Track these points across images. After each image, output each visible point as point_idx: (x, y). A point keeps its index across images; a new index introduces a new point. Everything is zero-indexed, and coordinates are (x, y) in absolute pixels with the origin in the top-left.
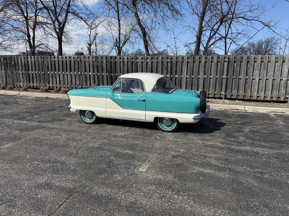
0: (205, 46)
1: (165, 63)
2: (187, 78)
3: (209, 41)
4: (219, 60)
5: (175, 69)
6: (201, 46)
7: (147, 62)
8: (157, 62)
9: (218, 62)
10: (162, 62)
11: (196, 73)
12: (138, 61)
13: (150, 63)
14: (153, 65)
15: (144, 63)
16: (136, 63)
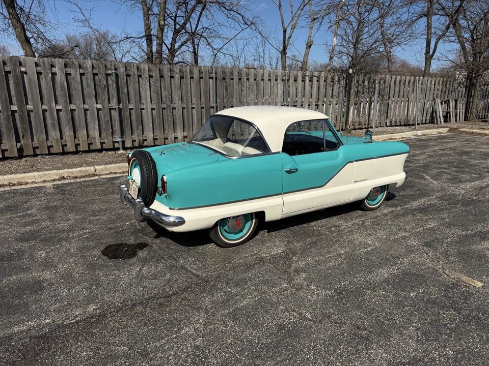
0: (169, 47)
1: (101, 77)
2: (153, 109)
3: (174, 40)
4: (201, 75)
5: (125, 90)
6: (164, 48)
7: (54, 74)
8: (82, 75)
9: (201, 78)
10: (95, 75)
11: (167, 98)
12: (23, 69)
13: (60, 77)
14: (72, 80)
15: (43, 76)
16: (17, 76)
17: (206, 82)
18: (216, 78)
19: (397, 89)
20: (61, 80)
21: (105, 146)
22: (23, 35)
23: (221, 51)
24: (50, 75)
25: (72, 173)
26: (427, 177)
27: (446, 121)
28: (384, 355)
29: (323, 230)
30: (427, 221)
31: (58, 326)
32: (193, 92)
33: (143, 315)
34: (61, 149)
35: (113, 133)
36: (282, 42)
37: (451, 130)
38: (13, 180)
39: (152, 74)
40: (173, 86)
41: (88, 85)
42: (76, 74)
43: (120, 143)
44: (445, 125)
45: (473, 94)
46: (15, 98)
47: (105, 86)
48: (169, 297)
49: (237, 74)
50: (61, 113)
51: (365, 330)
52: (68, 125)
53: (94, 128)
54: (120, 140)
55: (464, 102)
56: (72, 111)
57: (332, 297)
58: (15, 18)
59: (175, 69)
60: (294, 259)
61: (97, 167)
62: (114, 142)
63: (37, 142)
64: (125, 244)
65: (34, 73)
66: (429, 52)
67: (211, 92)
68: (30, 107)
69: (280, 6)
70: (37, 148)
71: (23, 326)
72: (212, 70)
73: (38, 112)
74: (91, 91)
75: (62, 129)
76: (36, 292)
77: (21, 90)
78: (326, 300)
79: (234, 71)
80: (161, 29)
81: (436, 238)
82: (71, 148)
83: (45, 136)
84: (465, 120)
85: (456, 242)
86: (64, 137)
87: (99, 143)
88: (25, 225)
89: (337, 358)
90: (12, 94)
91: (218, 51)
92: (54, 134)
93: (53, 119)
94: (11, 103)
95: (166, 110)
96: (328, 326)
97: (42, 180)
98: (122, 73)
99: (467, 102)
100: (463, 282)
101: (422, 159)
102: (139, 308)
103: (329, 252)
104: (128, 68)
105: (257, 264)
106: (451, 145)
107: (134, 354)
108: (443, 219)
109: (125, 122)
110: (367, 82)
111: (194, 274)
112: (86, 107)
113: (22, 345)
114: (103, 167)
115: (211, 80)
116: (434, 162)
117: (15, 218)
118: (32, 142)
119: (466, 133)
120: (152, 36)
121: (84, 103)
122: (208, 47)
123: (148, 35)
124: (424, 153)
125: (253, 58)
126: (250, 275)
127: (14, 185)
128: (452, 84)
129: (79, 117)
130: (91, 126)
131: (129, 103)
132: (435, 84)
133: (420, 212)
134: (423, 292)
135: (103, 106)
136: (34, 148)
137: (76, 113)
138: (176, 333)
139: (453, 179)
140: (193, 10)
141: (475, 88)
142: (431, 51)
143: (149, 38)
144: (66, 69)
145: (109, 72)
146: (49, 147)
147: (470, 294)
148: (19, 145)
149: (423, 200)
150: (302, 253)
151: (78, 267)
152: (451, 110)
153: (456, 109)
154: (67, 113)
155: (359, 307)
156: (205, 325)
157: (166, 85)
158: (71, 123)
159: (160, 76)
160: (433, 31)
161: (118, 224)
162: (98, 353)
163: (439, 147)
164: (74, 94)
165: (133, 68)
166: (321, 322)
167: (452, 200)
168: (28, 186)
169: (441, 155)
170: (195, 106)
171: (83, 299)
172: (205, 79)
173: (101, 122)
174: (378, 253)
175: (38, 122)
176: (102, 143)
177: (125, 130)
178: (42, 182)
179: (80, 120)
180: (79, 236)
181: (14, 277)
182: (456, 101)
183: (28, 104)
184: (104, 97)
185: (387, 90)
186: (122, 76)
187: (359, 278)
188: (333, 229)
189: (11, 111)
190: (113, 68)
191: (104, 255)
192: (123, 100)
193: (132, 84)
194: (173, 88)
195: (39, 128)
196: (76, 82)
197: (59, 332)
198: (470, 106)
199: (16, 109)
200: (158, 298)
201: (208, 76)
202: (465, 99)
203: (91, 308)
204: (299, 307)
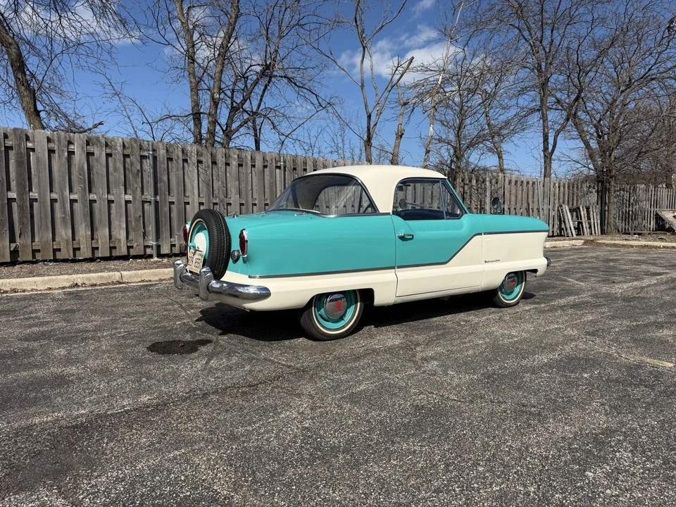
1: (134, 159)
2: (201, 204)
3: (231, 120)
4: (266, 164)
5: (165, 178)
7: (71, 153)
8: (109, 155)
9: (265, 167)
10: (125, 156)
11: (221, 190)
12: (30, 145)
13: (79, 158)
14: (95, 162)
15: (56, 154)
16: (21, 153)
17: (271, 172)
18: (285, 168)
19: (513, 191)
20: (80, 161)
21: (133, 252)
22: (32, 107)
23: (290, 136)
24: (66, 154)
25: (89, 279)
26: (570, 280)
27: (578, 234)
28: (567, 428)
29: (449, 324)
30: (582, 314)
31: (99, 416)
32: (254, 184)
33: (220, 403)
34: (72, 254)
35: (144, 234)
36: (366, 129)
37: (586, 242)
38: (5, 286)
39: (201, 158)
40: (228, 175)
41: (115, 170)
42: (101, 154)
43: (154, 247)
44: (578, 237)
45: (607, 201)
46: (15, 182)
47: (138, 171)
48: (254, 386)
49: (312, 164)
50: (75, 204)
51: (534, 407)
52: (85, 221)
53: (120, 226)
54: (154, 243)
55: (598, 210)
56: (92, 202)
57: (478, 380)
58: (23, 85)
59: (232, 154)
60: (418, 349)
61: (124, 273)
62: (146, 247)
63: (38, 244)
64: (179, 341)
65: (44, 150)
66: (548, 148)
67: (278, 185)
68: (34, 194)
69: (362, 86)
70: (39, 251)
71: (47, 417)
72: (280, 157)
73: (45, 202)
74: (120, 177)
75: (76, 226)
76: (60, 385)
77: (25, 171)
78: (472, 384)
79: (308, 160)
80: (215, 103)
81: (600, 329)
82: (85, 252)
83: (51, 235)
84: (602, 234)
85: (627, 331)
86: (77, 238)
87: (125, 247)
88: (30, 326)
89: (504, 432)
90: (11, 177)
91: (287, 136)
92: (64, 233)
93: (65, 212)
94: (9, 189)
95: (218, 206)
96: (483, 405)
97: (46, 288)
98: (161, 156)
99: (601, 210)
100: (647, 363)
101: (558, 265)
102: (214, 398)
103: (465, 343)
104: (171, 150)
105: (369, 354)
106: (591, 255)
107: (218, 438)
108: (603, 313)
109: (162, 220)
110: (475, 181)
111: (283, 365)
112: (112, 198)
113: (49, 434)
114: (133, 272)
115: (278, 170)
116: (574, 268)
117: (13, 320)
118: (32, 242)
119: (607, 245)
120: (202, 115)
121: (108, 192)
122: (273, 131)
123: (196, 113)
124: (559, 261)
125: (329, 149)
126: (362, 364)
127: (6, 292)
128: (580, 187)
129: (100, 210)
130: (115, 223)
131: (169, 194)
132: (559, 187)
133: (571, 308)
134: (599, 373)
135: (134, 198)
136: (34, 252)
137: (96, 206)
138: (274, 417)
139: (603, 281)
140: (256, 83)
141: (609, 192)
142: (550, 148)
143: (197, 116)
144: (88, 147)
145: (146, 153)
146: (55, 251)
147: (662, 374)
148: (13, 245)
149: (572, 298)
150: (427, 345)
151: (117, 362)
152: (583, 219)
153: (589, 219)
154: (85, 206)
155: (518, 388)
156: (312, 409)
157: (220, 173)
158: (89, 219)
159: (212, 162)
160: (550, 123)
161: (165, 324)
162: (165, 439)
163: (576, 256)
164: (96, 180)
165: (176, 150)
166: (471, 402)
167: (610, 298)
168: (26, 293)
169: (581, 263)
170: (256, 202)
171: (131, 391)
172: (270, 169)
173: (129, 219)
174: (528, 342)
175: (43, 215)
176: (129, 248)
177: (162, 231)
178: (46, 290)
179: (101, 215)
180: (111, 335)
181: (25, 373)
182: (588, 209)
183: (32, 191)
184: (136, 185)
185: (501, 192)
186: (161, 160)
187: (511, 364)
188: (462, 323)
189: (8, 199)
190: (151, 149)
191: (152, 351)
192: (161, 190)
193: (174, 170)
194: (228, 179)
195: (44, 224)
196: (100, 163)
197: (102, 421)
198: (606, 217)
199: (15, 197)
200: (239, 387)
201: (274, 164)
202: (598, 206)
203: (144, 399)
204: (439, 390)
